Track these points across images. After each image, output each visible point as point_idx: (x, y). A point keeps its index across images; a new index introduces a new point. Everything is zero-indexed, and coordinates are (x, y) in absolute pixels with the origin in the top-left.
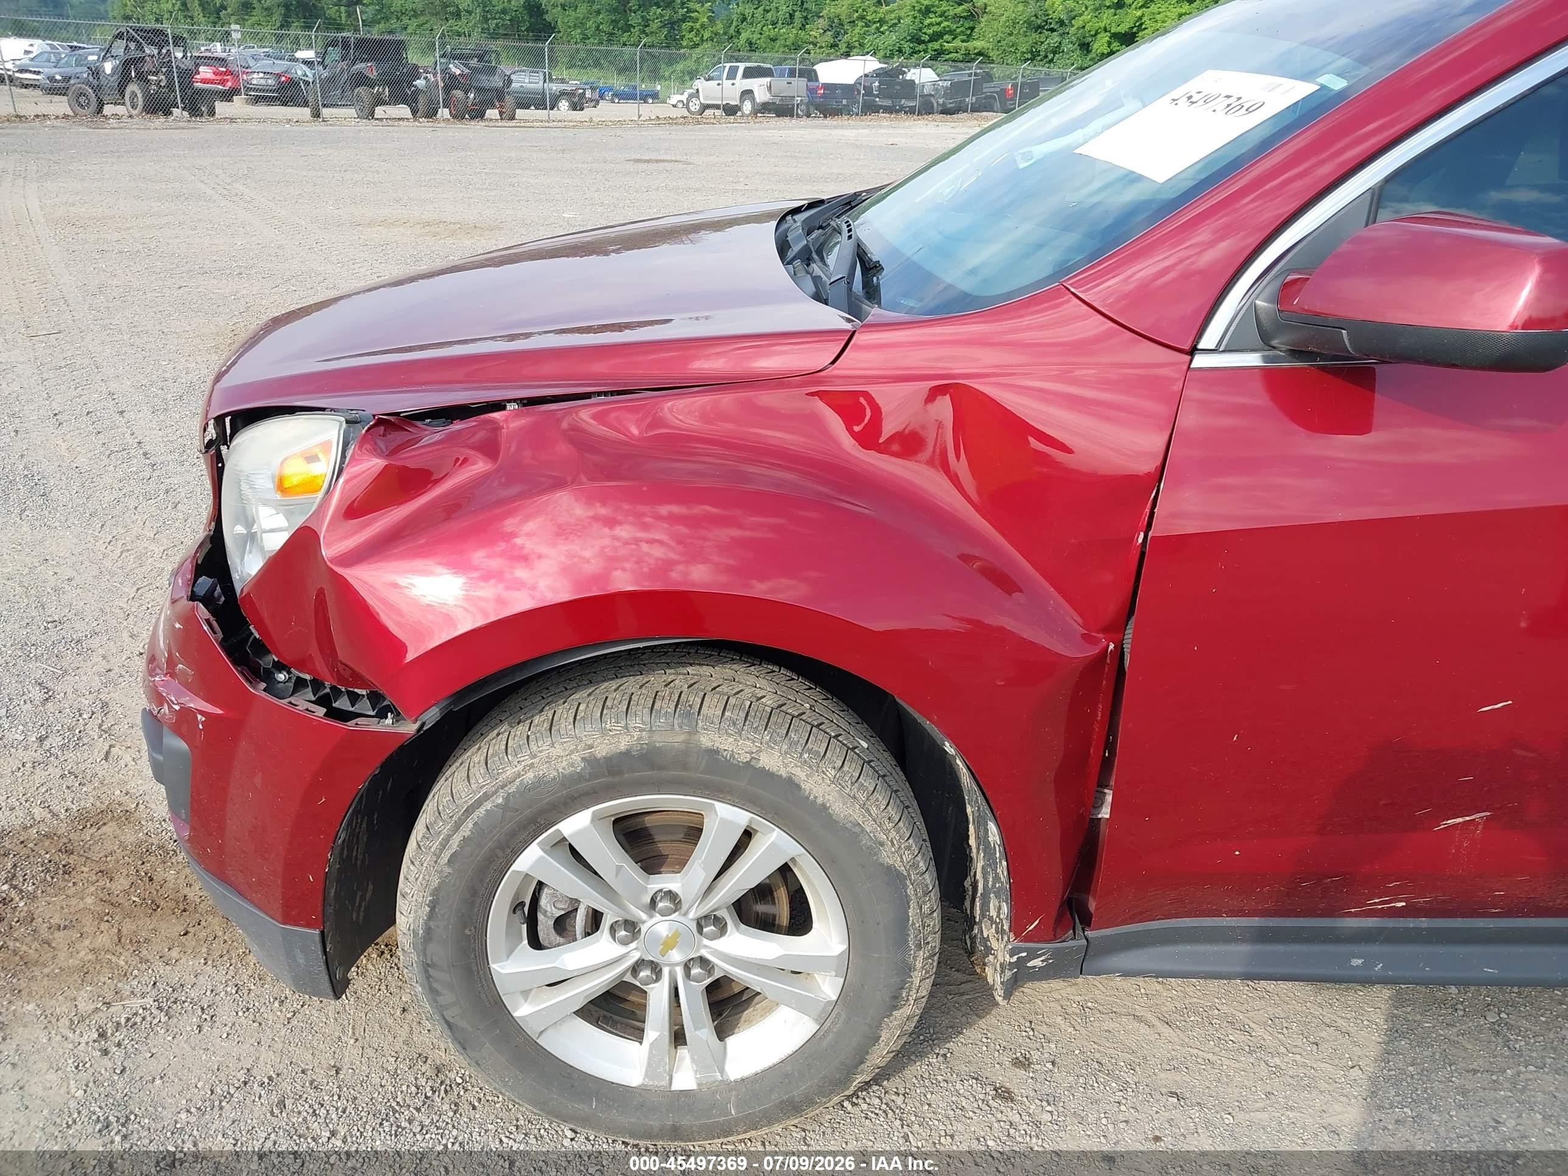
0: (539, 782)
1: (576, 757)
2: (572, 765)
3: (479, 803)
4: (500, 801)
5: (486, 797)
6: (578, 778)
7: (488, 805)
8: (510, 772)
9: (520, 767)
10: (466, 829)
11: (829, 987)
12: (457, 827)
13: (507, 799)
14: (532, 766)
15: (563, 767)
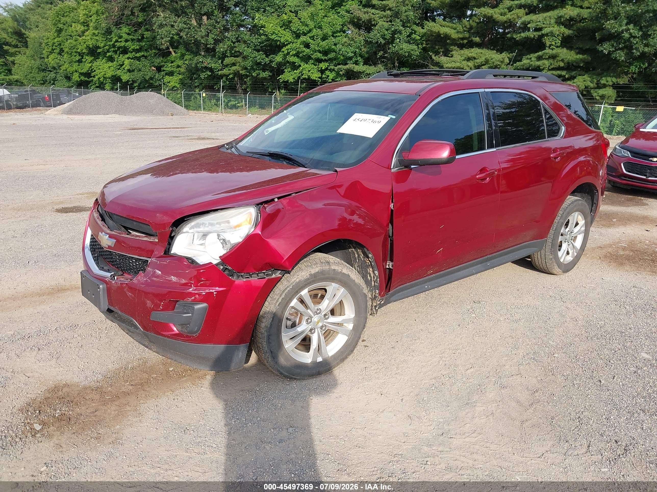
0: (300, 281)
1: (308, 274)
2: (307, 276)
3: (286, 289)
4: (291, 287)
5: (288, 287)
6: (308, 279)
7: (288, 289)
8: (293, 280)
9: (295, 279)
10: (283, 296)
11: (350, 326)
12: (281, 296)
13: (293, 287)
14: (298, 278)
15: (305, 277)
